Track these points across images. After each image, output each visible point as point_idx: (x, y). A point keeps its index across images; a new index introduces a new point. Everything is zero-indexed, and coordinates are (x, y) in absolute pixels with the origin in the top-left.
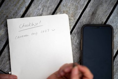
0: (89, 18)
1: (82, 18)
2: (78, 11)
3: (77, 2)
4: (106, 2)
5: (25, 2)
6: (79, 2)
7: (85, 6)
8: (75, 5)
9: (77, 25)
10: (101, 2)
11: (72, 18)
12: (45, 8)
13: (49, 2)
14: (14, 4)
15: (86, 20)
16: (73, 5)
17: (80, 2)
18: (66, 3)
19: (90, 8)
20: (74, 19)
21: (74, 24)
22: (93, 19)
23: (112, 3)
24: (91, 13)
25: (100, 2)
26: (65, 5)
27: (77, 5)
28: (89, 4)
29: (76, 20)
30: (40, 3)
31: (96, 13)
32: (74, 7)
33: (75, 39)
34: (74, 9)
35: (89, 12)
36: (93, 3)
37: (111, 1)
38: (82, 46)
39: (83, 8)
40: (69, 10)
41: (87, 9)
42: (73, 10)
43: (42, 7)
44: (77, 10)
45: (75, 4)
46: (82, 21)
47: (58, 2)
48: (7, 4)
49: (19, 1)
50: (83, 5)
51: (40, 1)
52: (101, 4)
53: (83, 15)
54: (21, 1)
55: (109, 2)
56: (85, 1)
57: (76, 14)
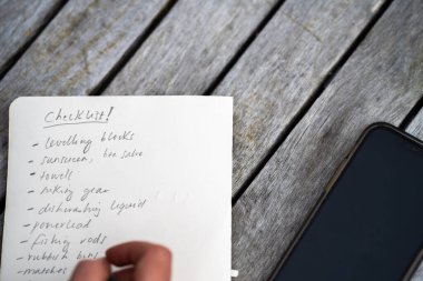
0: (314, 148)
1: (284, 145)
2: (275, 121)
3: (276, 90)
4: (378, 99)
5: (89, 73)
6: (280, 92)
7: (301, 105)
8: (267, 98)
9: (267, 167)
10: (362, 97)
11: (251, 143)
13: (172, 82)
14: (50, 74)
15: (301, 155)
16: (258, 98)
17: (285, 92)
19: (317, 116)
20: (258, 148)
21: (255, 165)
22: (324, 154)
23: (401, 106)
24: (320, 133)
25: (357, 98)
28: (318, 100)
29: (263, 151)
30: (143, 80)
31: (337, 134)
32: (262, 107)
33: (251, 217)
34: (262, 112)
35: (314, 126)
36: (330, 100)
37: (396, 98)
39: (294, 113)
40: (244, 113)
41: (309, 119)
42: (256, 114)
44: (272, 116)
46: (285, 155)
47: (204, 83)
48: (26, 74)
49: (68, 67)
50: (295, 101)
51: (143, 75)
52: (359, 105)
53: (289, 137)
54: (77, 68)
55: (389, 100)
56: (301, 90)
57: (264, 129)
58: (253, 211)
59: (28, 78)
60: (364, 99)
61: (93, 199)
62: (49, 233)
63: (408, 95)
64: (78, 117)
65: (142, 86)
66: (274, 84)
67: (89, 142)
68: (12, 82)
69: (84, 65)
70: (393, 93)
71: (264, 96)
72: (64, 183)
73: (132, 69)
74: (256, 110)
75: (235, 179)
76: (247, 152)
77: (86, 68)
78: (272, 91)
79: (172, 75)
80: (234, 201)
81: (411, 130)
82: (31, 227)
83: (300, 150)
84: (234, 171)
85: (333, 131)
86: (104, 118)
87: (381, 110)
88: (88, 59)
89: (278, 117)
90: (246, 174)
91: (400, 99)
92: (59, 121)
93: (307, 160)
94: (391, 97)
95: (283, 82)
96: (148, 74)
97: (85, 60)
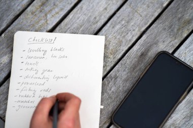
0: (136, 59)
1: (125, 58)
2: (122, 48)
3: (122, 35)
4: (164, 42)
5: (47, 24)
6: (124, 36)
7: (133, 42)
8: (119, 39)
9: (117, 66)
10: (157, 40)
11: (111, 56)
13: (81, 29)
14: (32, 23)
15: (131, 62)
16: (115, 38)
17: (127, 36)
19: (139, 47)
20: (114, 58)
21: (112, 65)
22: (140, 62)
23: (173, 45)
24: (139, 54)
25: (155, 41)
27: (121, 39)
28: (140, 40)
29: (116, 60)
30: (69, 28)
31: (146, 54)
32: (116, 42)
34: (117, 44)
35: (137, 51)
36: (145, 40)
37: (171, 42)
39: (129, 45)
40: (109, 44)
41: (135, 48)
42: (114, 45)
44: (120, 46)
45: (118, 37)
46: (125, 62)
47: (94, 31)
48: (22, 23)
49: (39, 21)
50: (130, 40)
51: (69, 26)
52: (156, 43)
53: (127, 55)
54: (43, 21)
55: (168, 42)
56: (133, 36)
57: (117, 51)
58: (110, 83)
59: (23, 24)
61: (46, 74)
62: (28, 86)
63: (176, 41)
64: (42, 40)
65: (68, 30)
66: (122, 32)
67: (46, 51)
68: (16, 25)
70: (170, 40)
72: (35, 67)
73: (65, 23)
74: (114, 43)
75: (104, 70)
76: (109, 59)
77: (46, 22)
79: (81, 26)
80: (103, 79)
81: (176, 55)
82: (21, 84)
83: (131, 60)
84: (104, 67)
85: (145, 53)
86: (52, 41)
87: (165, 46)
88: (48, 18)
90: (108, 69)
91: (173, 42)
92: (34, 42)
93: (134, 64)
95: (125, 32)
96: (71, 26)
97: (46, 19)
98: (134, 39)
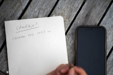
0: (83, 20)
1: (76, 20)
3: (72, 5)
4: (99, 5)
5: (21, 5)
6: (73, 5)
7: (79, 8)
9: (72, 26)
11: (67, 20)
12: (41, 10)
13: (44, 5)
14: (11, 6)
16: (68, 8)
17: (75, 5)
18: (61, 6)
19: (84, 11)
21: (69, 26)
22: (86, 21)
23: (105, 6)
24: (85, 15)
25: (94, 5)
26: (60, 7)
27: (71, 7)
28: (83, 6)
29: (70, 22)
30: (36, 6)
31: (89, 15)
32: (69, 10)
33: (69, 40)
34: (69, 11)
35: (83, 14)
36: (86, 6)
37: (104, 4)
38: (76, 47)
39: (77, 11)
40: (64, 12)
41: (81, 12)
42: (67, 12)
43: (38, 10)
44: (72, 12)
45: (69, 6)
46: (76, 22)
47: (53, 5)
48: (5, 7)
49: (16, 4)
50: (77, 7)
51: (36, 4)
52: (94, 7)
53: (77, 17)
54: (18, 4)
55: (102, 5)
56: (79, 4)
57: (70, 16)
60: (95, 5)
63: (107, 3)
66: (71, 3)
69: (20, 3)
70: (103, 3)
71: (69, 7)
73: (33, 3)
74: (67, 11)
76: (66, 23)
77: (21, 4)
78: (71, 5)
79: (44, 3)
83: (80, 21)
85: (88, 15)
87: (100, 7)
88: (21, 1)
89: (73, 12)
91: (105, 4)
93: (82, 23)
94: (102, 4)
95: (73, 2)
96: (38, 4)
97: (20, 2)
98: (80, 6)
